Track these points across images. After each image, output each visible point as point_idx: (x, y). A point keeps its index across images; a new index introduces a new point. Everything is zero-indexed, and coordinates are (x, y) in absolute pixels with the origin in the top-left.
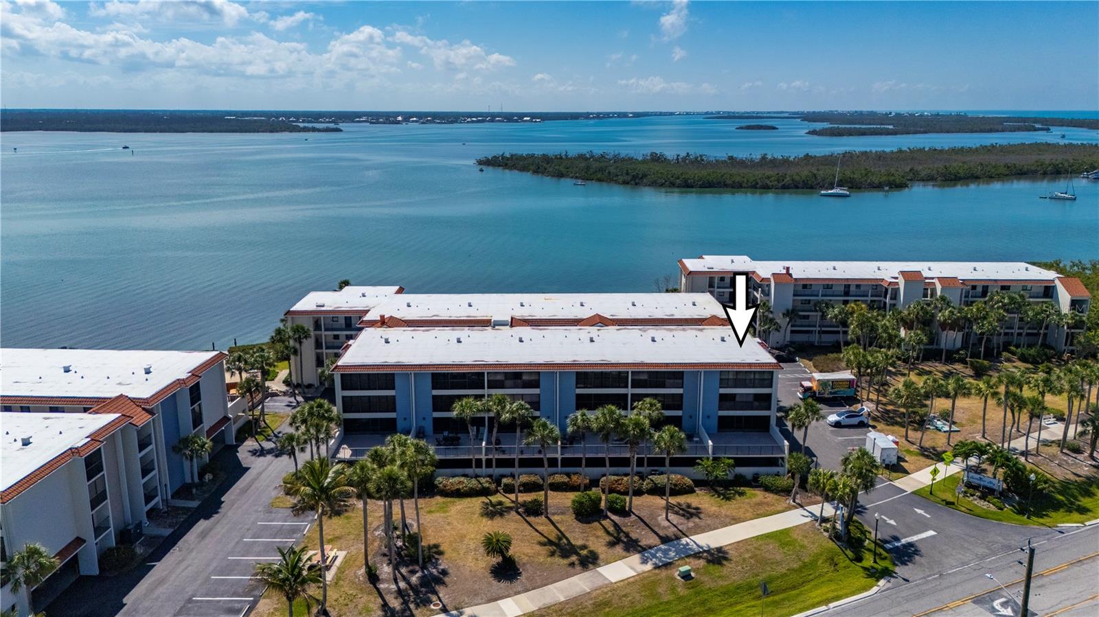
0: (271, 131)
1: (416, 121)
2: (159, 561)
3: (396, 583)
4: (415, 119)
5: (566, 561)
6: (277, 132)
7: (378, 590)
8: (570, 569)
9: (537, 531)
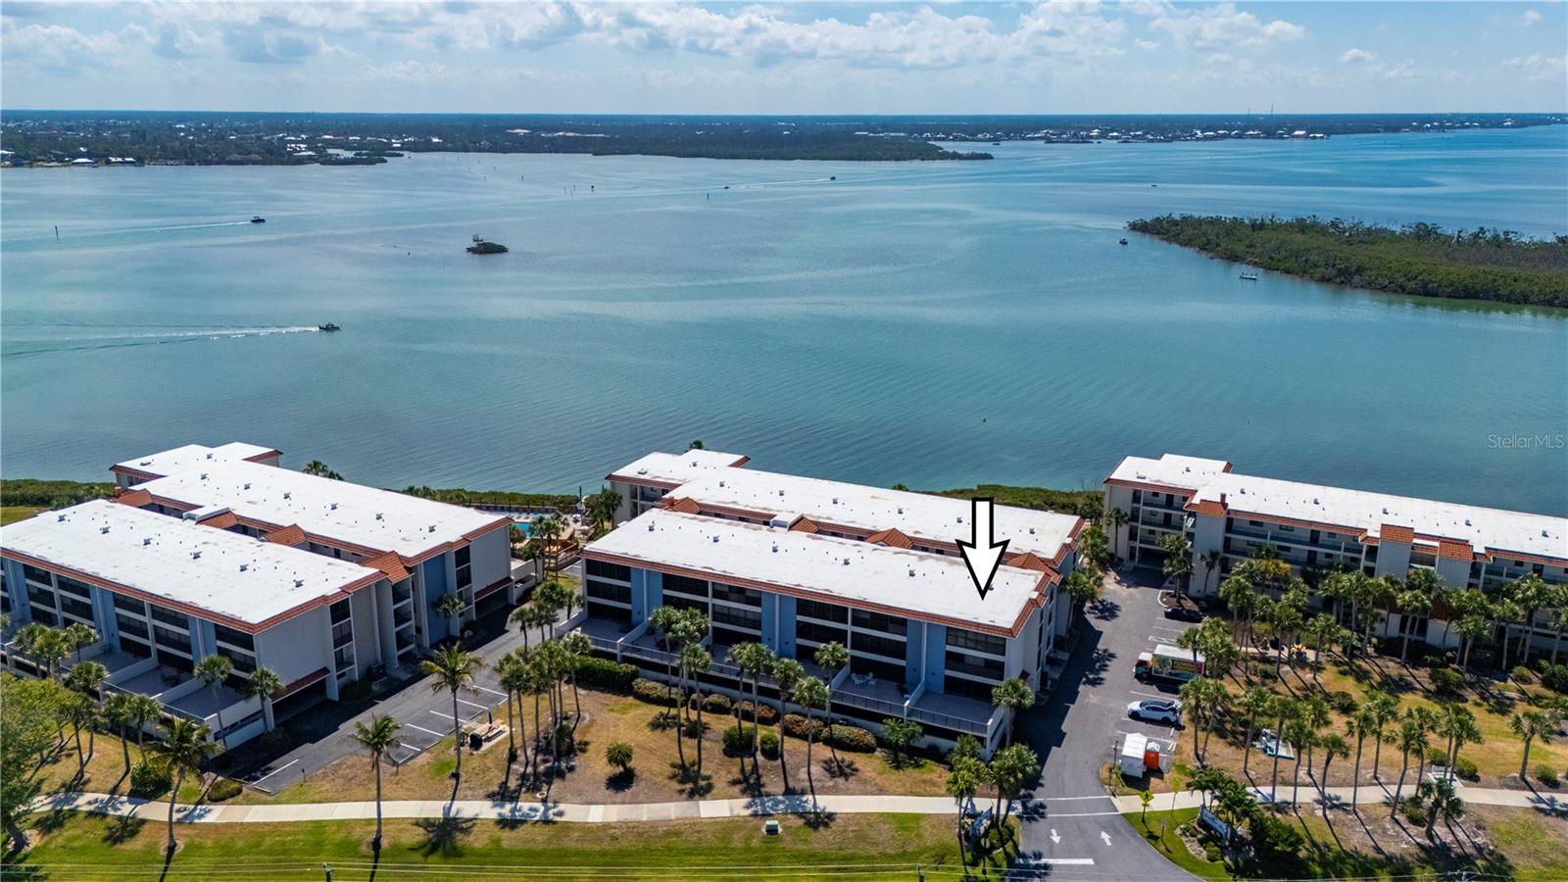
0: (897, 159)
1: (1117, 138)
2: (384, 700)
3: (526, 767)
4: (1115, 134)
5: (679, 787)
6: (905, 159)
7: (509, 768)
8: (676, 795)
9: (680, 751)
